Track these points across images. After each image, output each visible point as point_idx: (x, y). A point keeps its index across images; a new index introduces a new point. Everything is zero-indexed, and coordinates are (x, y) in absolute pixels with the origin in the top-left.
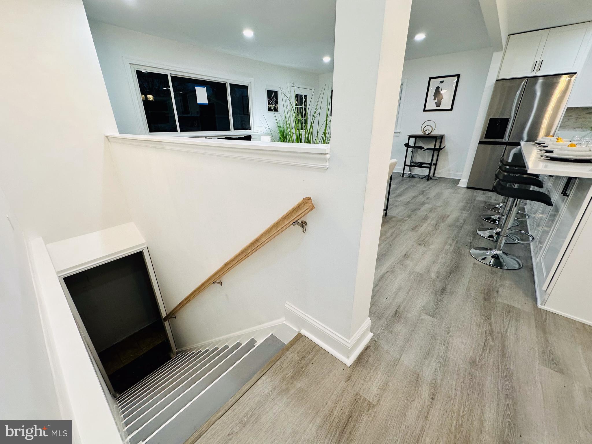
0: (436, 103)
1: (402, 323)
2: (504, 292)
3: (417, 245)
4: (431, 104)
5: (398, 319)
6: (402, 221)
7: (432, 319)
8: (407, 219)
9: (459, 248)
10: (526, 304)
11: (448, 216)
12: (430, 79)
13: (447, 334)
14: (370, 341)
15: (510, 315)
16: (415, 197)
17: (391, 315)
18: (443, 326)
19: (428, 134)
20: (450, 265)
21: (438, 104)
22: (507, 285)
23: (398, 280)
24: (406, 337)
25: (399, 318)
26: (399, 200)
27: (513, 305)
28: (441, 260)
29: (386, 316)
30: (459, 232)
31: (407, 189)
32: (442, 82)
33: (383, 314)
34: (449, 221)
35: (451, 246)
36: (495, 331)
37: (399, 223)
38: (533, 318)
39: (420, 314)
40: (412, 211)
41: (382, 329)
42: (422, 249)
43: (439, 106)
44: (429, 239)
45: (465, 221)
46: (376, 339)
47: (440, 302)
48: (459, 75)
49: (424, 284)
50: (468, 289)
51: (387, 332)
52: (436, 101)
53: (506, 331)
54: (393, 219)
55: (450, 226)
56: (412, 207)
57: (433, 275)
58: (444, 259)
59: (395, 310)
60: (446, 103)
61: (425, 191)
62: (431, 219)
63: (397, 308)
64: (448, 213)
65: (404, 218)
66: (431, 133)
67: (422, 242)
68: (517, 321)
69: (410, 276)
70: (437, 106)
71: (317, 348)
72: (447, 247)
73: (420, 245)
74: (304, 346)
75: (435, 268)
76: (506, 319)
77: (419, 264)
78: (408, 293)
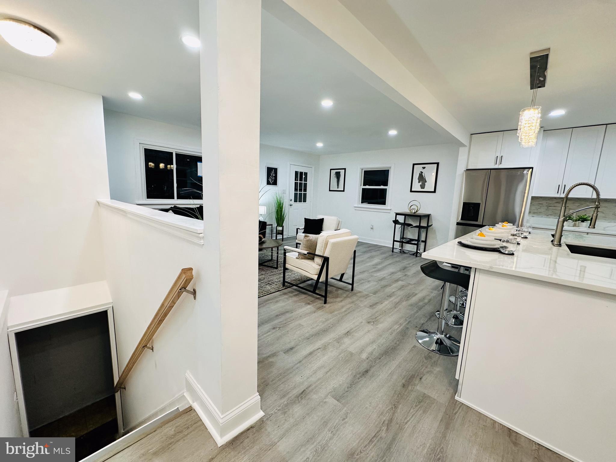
0: (421, 185)
1: (303, 404)
2: (428, 379)
3: (366, 323)
4: (417, 186)
5: (300, 400)
6: (367, 296)
7: (336, 402)
8: (372, 295)
9: (408, 328)
10: (444, 394)
11: (416, 294)
12: (414, 165)
13: (342, 421)
14: (257, 421)
15: (420, 405)
16: (393, 274)
17: (296, 395)
18: (344, 411)
19: (414, 213)
20: (388, 346)
21: (423, 186)
22: (435, 372)
23: (326, 357)
24: (297, 420)
25: (302, 399)
26: (375, 275)
27: (430, 395)
28: (381, 341)
29: (290, 395)
30: (417, 312)
31: (390, 264)
32: (424, 168)
33: (289, 392)
34: (414, 300)
35: (400, 326)
36: (395, 420)
37: (362, 299)
38: (443, 410)
39: (326, 396)
40: (382, 288)
41: (278, 409)
42: (370, 327)
43: (424, 188)
44: (381, 318)
45: (430, 300)
46: (265, 419)
47: (354, 385)
48: (439, 163)
49: (349, 364)
50: (392, 374)
51: (280, 413)
52: (421, 183)
53: (406, 423)
54: (358, 294)
55: (411, 305)
56: (383, 283)
57: (364, 356)
58: (385, 339)
59: (303, 390)
60: (429, 186)
61: (407, 267)
62: (396, 297)
63: (307, 388)
64: (416, 292)
65: (369, 294)
66: (417, 211)
67: (373, 321)
68: (424, 412)
69: (340, 355)
70: (422, 188)
71: (199, 423)
72: (396, 327)
73: (369, 323)
74: (187, 420)
75: (369, 349)
76: (413, 409)
77: (356, 343)
78: (327, 373)
